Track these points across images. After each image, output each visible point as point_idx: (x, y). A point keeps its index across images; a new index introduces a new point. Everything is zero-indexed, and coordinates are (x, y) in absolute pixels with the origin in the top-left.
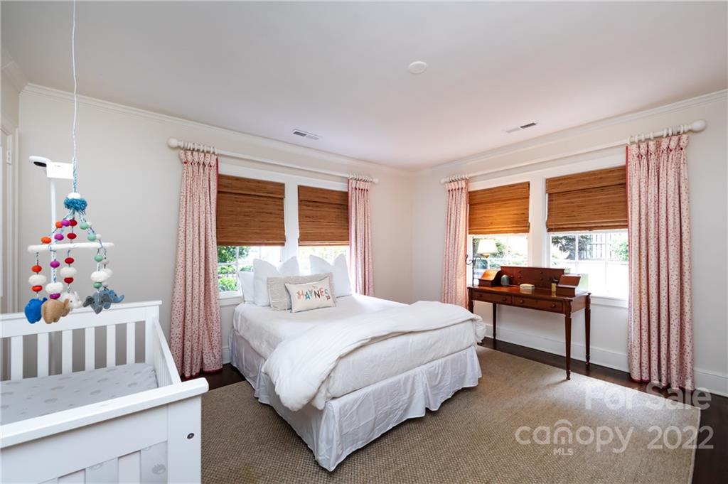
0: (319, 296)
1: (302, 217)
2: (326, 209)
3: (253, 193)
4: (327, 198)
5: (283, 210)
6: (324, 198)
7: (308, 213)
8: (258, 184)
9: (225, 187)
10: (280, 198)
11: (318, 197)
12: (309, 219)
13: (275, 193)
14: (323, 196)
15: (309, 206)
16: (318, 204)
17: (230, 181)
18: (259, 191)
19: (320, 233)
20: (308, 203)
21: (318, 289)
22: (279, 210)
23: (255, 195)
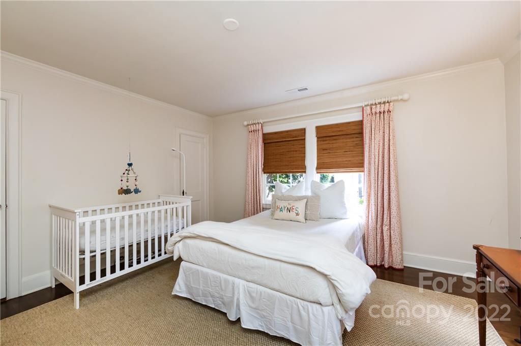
0: (290, 211)
1: (320, 150)
2: (342, 141)
3: (284, 140)
4: (342, 131)
5: (305, 147)
6: (339, 131)
7: (324, 147)
8: (287, 133)
9: (270, 139)
10: (303, 139)
11: (333, 132)
12: (325, 152)
13: (299, 136)
14: (339, 129)
15: (326, 140)
16: (334, 137)
17: (271, 136)
18: (288, 137)
19: (336, 162)
20: (325, 139)
21: (291, 206)
22: (302, 148)
23: (285, 141)
